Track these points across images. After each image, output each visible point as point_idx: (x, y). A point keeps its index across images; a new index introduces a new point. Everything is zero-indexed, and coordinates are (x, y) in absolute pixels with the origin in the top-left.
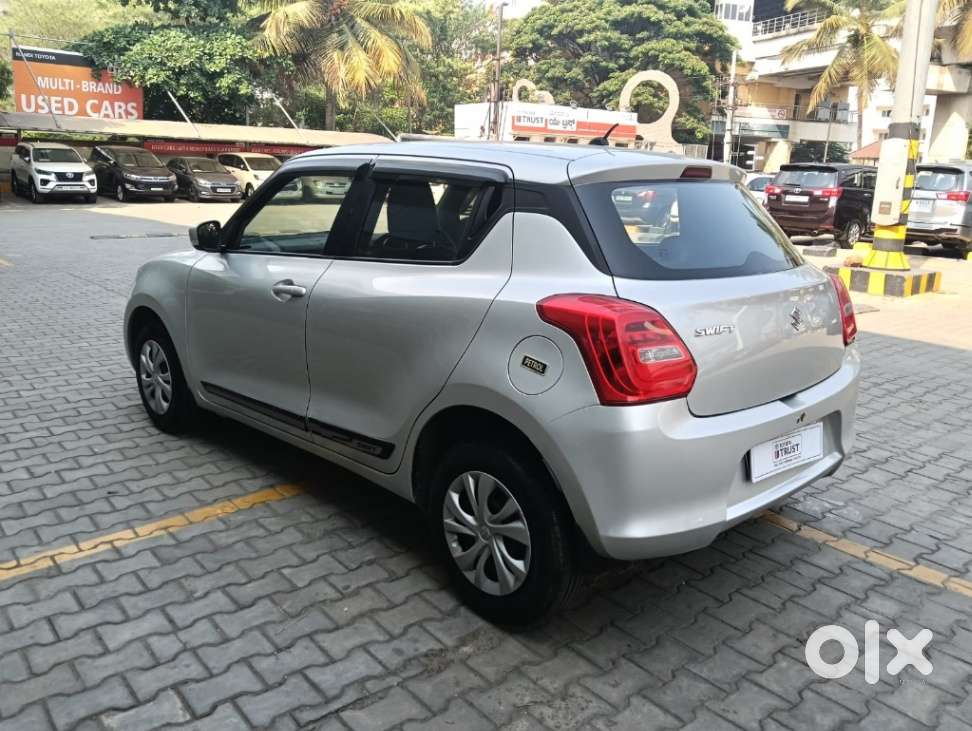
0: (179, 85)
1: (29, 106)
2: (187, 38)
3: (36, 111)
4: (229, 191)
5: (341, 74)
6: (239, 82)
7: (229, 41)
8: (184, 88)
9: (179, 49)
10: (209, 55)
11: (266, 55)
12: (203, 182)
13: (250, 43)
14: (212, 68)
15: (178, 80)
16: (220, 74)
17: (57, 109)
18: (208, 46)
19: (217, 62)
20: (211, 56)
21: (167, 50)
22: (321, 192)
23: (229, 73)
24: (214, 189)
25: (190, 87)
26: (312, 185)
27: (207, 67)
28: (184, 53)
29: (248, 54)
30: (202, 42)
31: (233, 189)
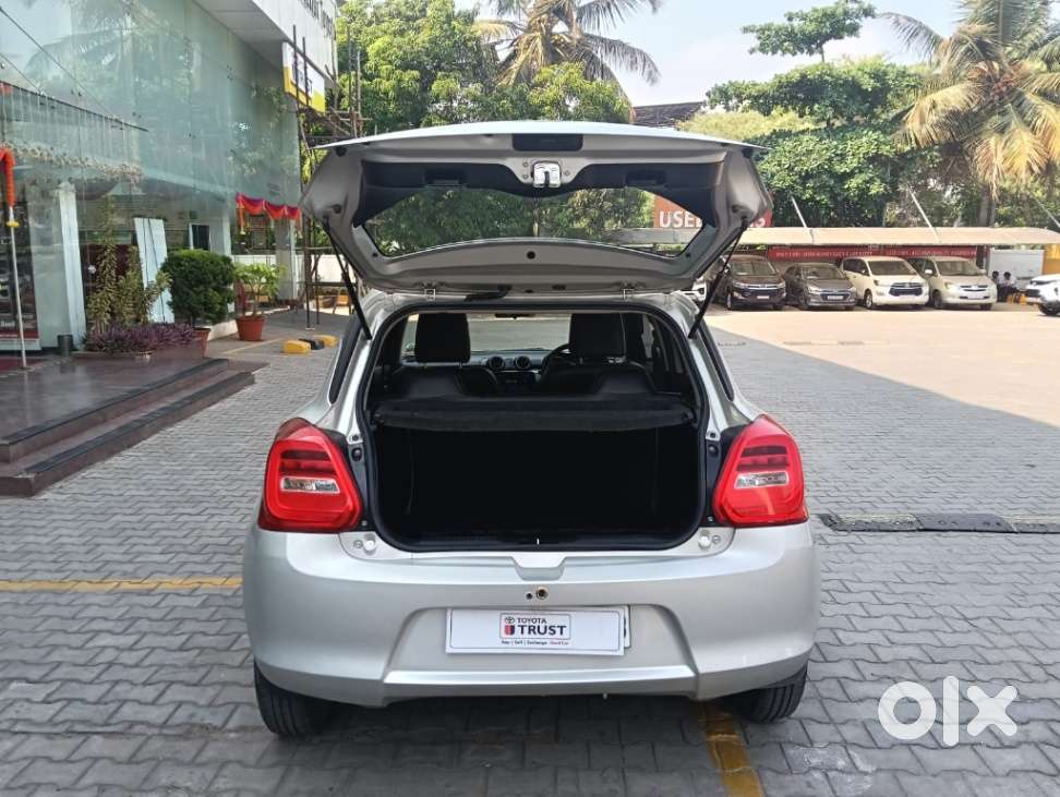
0: (805, 188)
1: (665, 222)
2: (821, 140)
3: (671, 226)
4: (841, 297)
5: (998, 161)
6: (871, 181)
7: (864, 139)
8: (810, 191)
9: (809, 152)
10: (841, 154)
11: (908, 148)
12: (813, 289)
13: (889, 138)
14: (841, 169)
15: (803, 184)
16: (851, 175)
17: (690, 222)
18: (841, 147)
19: (849, 162)
20: (842, 157)
21: (797, 155)
22: (954, 297)
23: (861, 172)
24: (824, 296)
25: (816, 190)
26: (942, 289)
27: (837, 168)
28: (814, 156)
29: (885, 150)
30: (835, 143)
31: (846, 296)
